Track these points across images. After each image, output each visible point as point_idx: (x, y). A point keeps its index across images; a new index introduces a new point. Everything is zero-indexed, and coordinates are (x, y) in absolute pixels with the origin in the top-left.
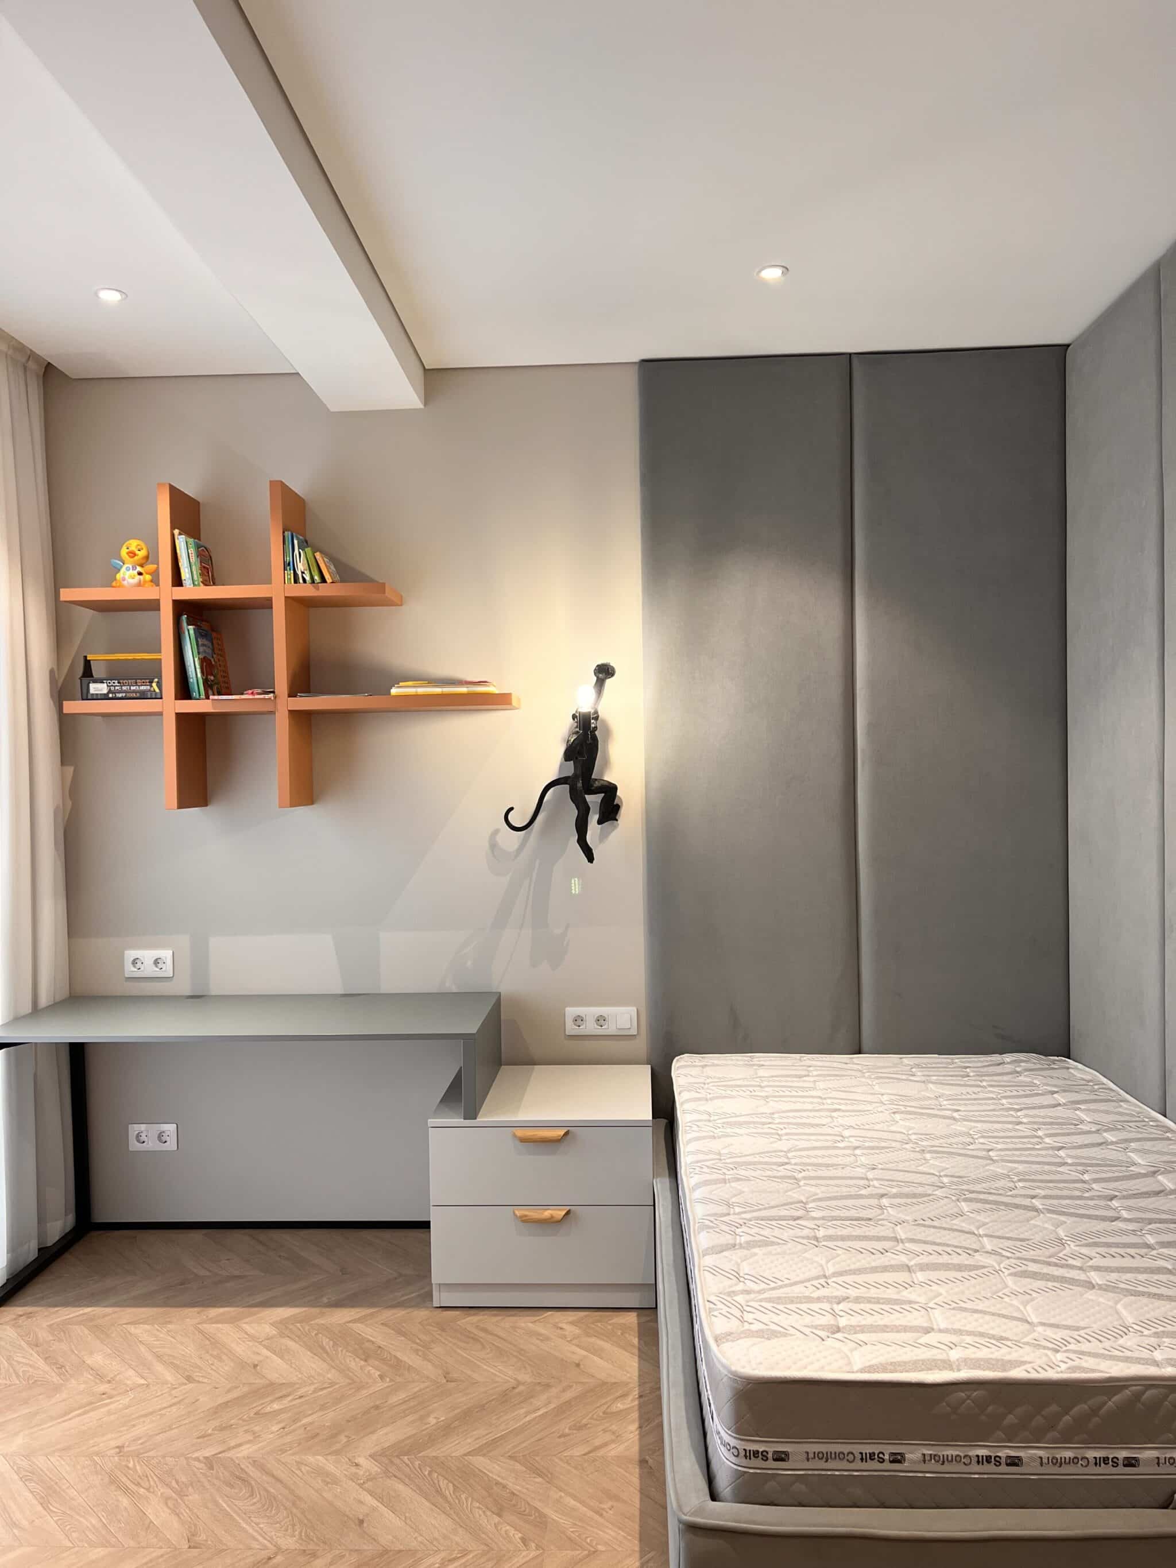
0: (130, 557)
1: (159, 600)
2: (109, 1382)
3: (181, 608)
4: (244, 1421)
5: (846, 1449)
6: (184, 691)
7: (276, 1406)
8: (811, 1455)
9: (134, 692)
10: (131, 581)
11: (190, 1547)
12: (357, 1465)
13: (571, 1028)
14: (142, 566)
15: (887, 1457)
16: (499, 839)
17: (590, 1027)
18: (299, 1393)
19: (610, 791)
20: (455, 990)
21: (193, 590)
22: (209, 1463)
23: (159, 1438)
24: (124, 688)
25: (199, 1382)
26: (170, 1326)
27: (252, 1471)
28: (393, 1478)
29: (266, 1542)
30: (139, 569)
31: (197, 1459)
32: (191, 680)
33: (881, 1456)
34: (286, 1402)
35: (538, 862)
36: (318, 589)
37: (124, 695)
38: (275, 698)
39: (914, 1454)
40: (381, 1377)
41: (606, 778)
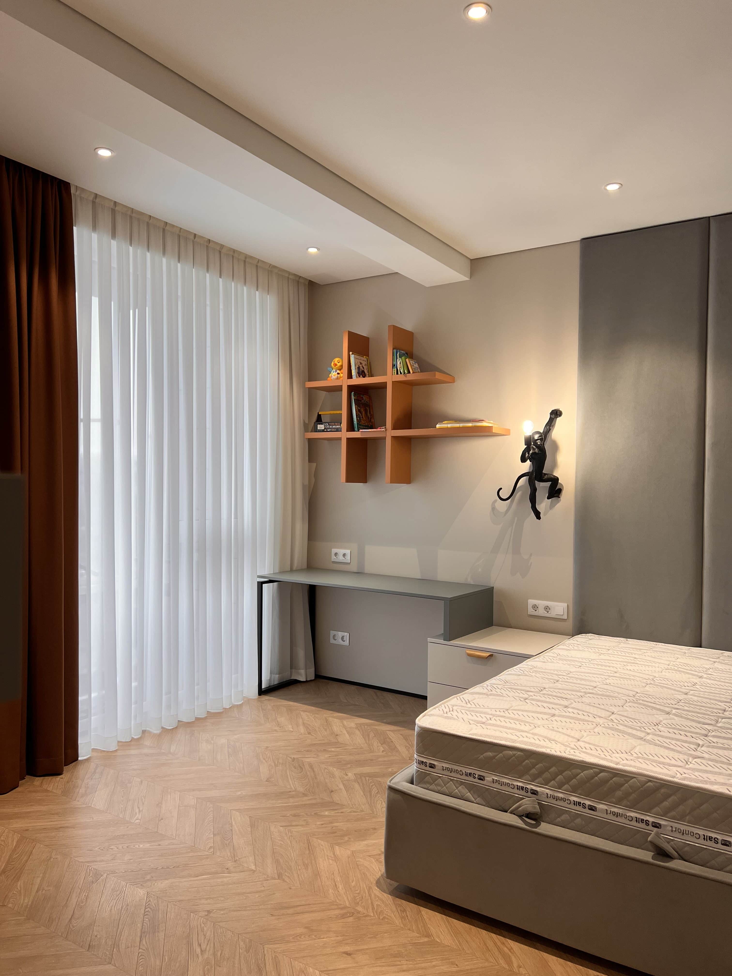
0: (335, 366)
1: (342, 386)
2: (280, 727)
3: (351, 388)
4: (318, 751)
5: (459, 769)
6: (351, 428)
7: (333, 750)
8: (444, 768)
9: (334, 428)
10: (334, 377)
11: (266, 781)
12: (347, 775)
13: (531, 611)
14: (340, 370)
15: (477, 776)
16: (496, 505)
17: (541, 612)
18: (345, 748)
19: (555, 481)
20: (472, 583)
21: (357, 381)
22: (294, 759)
23: (283, 748)
24: (330, 427)
25: (312, 735)
26: (317, 715)
27: (307, 767)
28: (357, 783)
29: (293, 787)
30: (338, 371)
31: (291, 758)
32: (355, 423)
33: (474, 775)
34: (338, 749)
35: (516, 519)
36: (406, 376)
37: (330, 430)
38: (386, 430)
39: (489, 778)
40: (383, 751)
41: (554, 474)
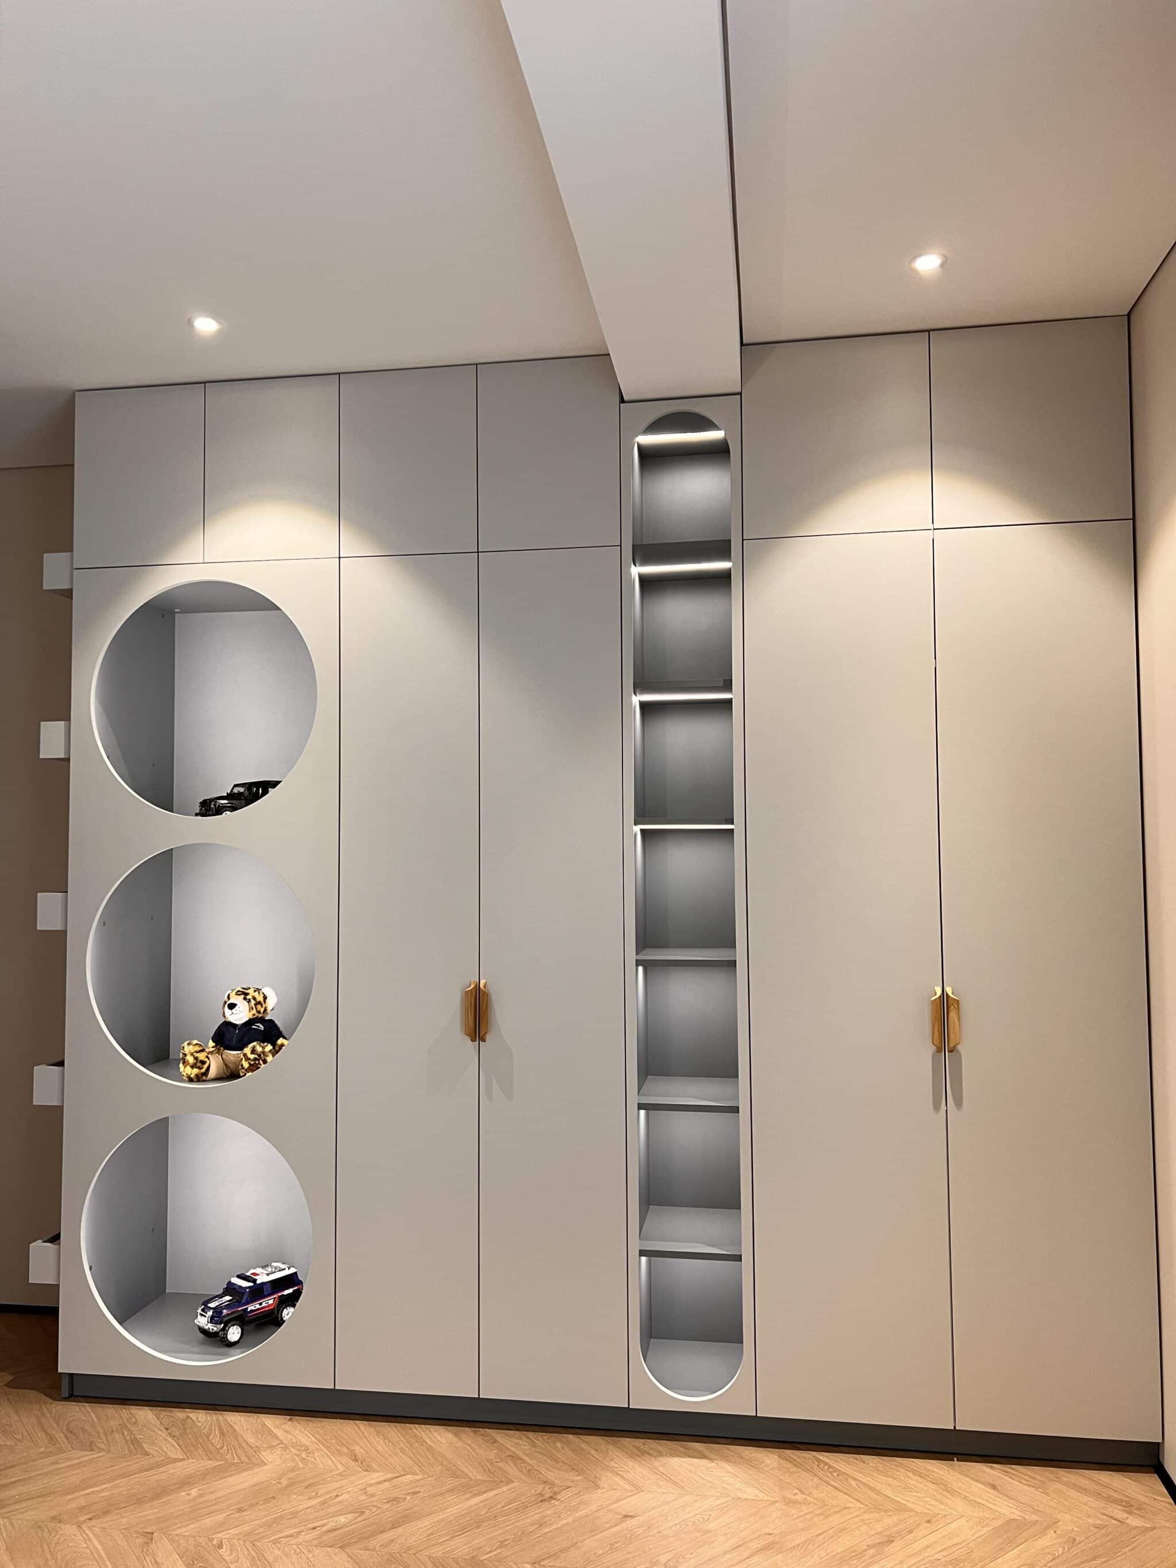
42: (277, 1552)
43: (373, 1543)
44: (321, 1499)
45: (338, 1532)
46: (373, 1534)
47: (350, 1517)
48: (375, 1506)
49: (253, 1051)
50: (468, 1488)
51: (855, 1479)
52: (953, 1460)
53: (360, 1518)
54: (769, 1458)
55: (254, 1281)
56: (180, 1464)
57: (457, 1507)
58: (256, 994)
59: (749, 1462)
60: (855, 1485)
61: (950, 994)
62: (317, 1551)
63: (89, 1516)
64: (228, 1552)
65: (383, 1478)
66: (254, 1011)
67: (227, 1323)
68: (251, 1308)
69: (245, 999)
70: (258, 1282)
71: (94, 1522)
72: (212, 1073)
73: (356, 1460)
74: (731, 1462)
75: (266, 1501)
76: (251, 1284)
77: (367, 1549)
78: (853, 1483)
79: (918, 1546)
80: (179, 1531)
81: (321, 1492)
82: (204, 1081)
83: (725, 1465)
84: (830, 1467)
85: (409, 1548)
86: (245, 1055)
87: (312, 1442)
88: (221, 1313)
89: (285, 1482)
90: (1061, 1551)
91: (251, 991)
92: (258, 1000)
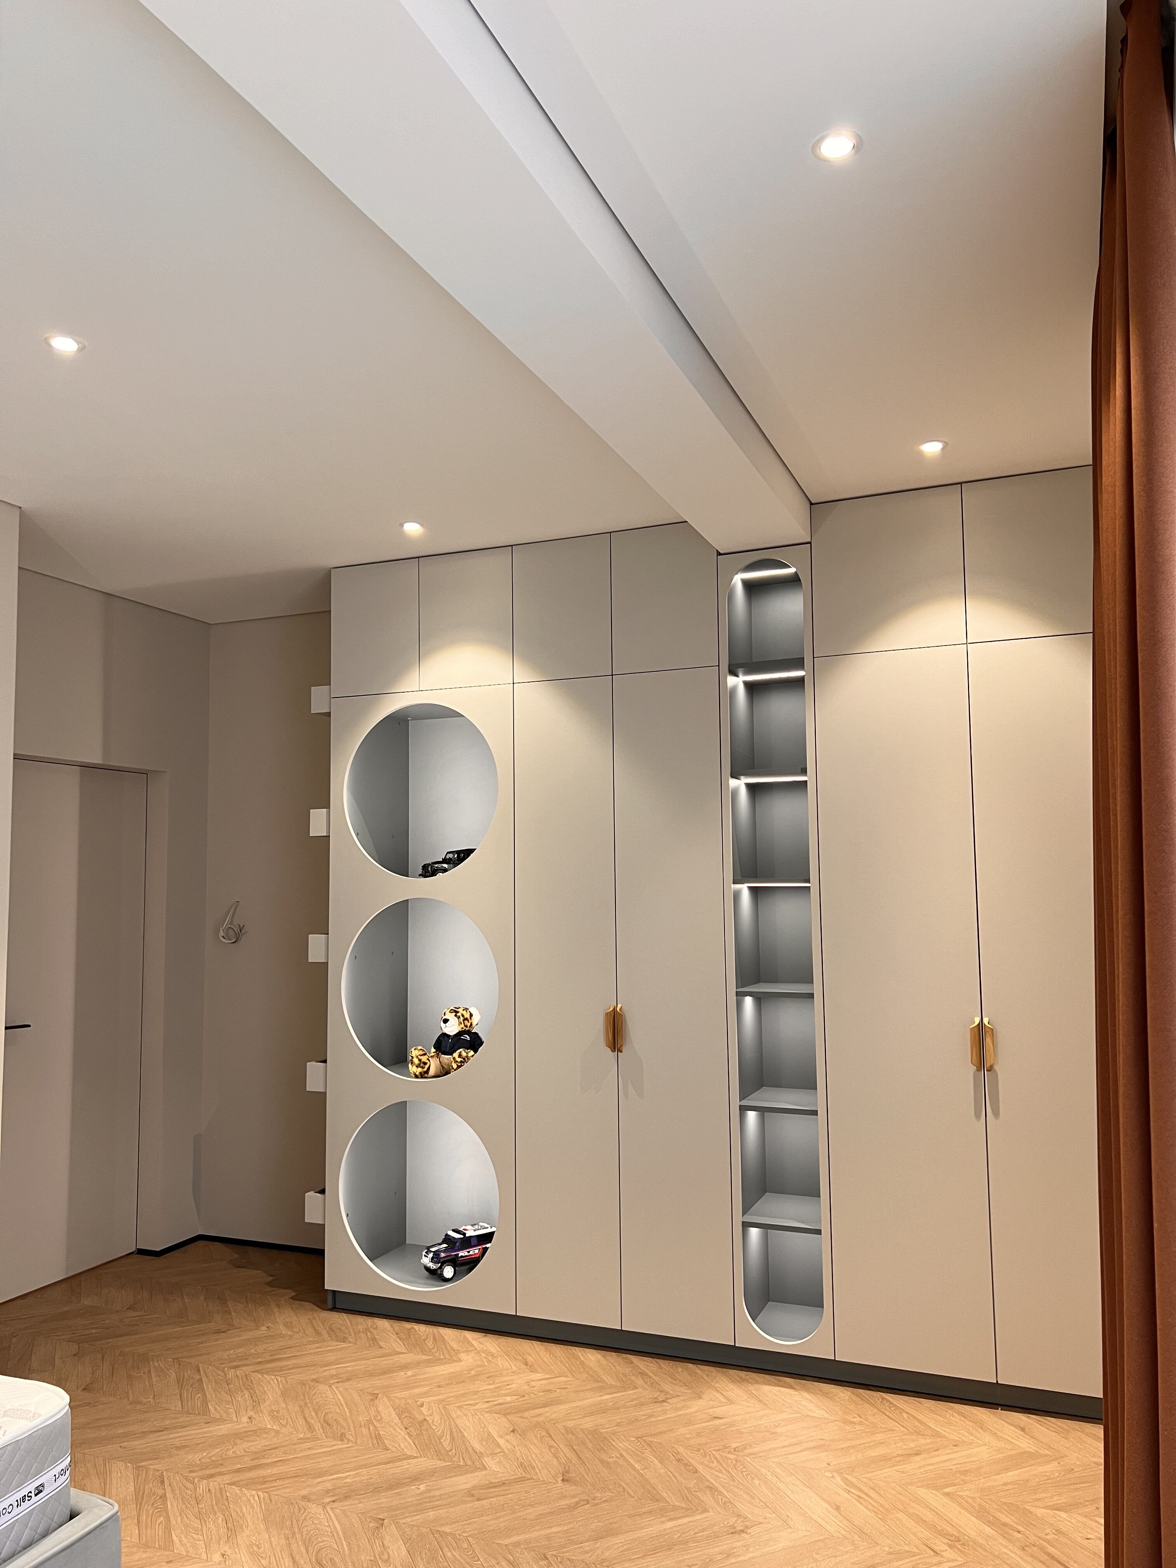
42: (459, 1413)
43: (526, 1414)
44: (497, 1385)
45: (503, 1406)
46: (528, 1409)
47: (514, 1397)
48: (533, 1393)
49: (460, 1056)
50: (603, 1388)
51: (907, 1413)
52: (998, 1409)
53: (521, 1399)
54: (843, 1394)
55: (464, 1234)
56: (403, 1356)
57: (591, 1400)
58: (464, 1012)
59: (826, 1394)
60: (906, 1417)
61: (987, 1024)
62: (486, 1415)
63: (338, 1381)
64: (427, 1410)
65: (544, 1377)
66: (463, 1026)
67: (444, 1263)
68: (461, 1254)
69: (456, 1016)
70: (467, 1235)
71: (340, 1385)
72: (432, 1072)
73: (526, 1364)
74: (811, 1392)
75: (457, 1383)
76: (462, 1236)
77: (521, 1417)
78: (905, 1416)
79: (938, 1459)
80: (397, 1395)
81: (496, 1381)
82: (426, 1078)
83: (806, 1395)
84: (891, 1403)
85: (552, 1420)
86: (454, 1058)
87: (498, 1351)
88: (439, 1255)
89: (473, 1373)
90: (1057, 1474)
91: (460, 1010)
92: (465, 1017)
